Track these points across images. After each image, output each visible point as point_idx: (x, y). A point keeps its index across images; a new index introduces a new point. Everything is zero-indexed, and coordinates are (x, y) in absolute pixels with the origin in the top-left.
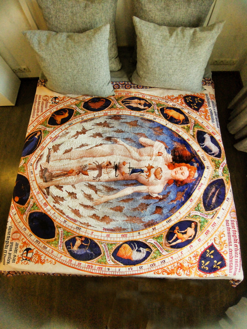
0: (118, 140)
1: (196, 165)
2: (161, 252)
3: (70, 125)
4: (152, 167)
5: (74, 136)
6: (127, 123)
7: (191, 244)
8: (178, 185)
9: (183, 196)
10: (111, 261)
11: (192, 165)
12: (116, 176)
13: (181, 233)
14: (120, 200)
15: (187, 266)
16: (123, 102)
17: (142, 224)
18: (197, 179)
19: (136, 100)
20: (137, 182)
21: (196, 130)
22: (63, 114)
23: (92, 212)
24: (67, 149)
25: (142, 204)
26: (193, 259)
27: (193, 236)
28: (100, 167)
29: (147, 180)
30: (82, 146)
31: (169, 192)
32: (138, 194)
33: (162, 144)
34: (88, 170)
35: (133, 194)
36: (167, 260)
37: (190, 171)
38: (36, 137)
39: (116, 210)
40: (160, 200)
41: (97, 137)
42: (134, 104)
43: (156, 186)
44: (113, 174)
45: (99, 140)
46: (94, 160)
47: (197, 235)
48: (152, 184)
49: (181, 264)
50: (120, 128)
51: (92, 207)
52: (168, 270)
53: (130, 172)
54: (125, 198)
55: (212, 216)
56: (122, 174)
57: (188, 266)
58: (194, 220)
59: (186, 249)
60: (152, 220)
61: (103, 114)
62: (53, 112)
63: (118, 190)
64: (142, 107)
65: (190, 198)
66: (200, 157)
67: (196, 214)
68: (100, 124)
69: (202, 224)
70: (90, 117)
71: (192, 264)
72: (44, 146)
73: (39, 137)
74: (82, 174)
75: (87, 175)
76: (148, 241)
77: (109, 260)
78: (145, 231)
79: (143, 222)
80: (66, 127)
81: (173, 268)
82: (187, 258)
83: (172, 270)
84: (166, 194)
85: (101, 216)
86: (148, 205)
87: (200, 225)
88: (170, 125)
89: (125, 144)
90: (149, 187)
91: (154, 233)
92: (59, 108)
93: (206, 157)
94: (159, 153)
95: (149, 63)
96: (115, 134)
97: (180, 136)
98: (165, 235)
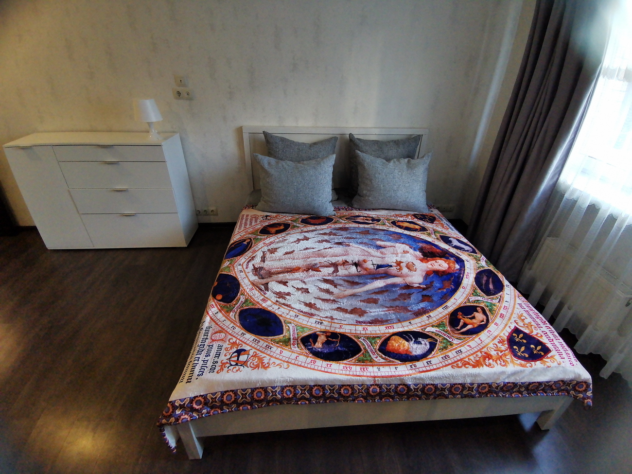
0: (350, 244)
1: (452, 259)
2: (450, 340)
3: (287, 234)
4: (401, 262)
5: (295, 242)
6: (356, 232)
7: (488, 329)
8: (440, 275)
9: (451, 284)
10: (379, 358)
11: (447, 258)
12: (359, 271)
13: (468, 318)
14: (370, 293)
15: (496, 354)
16: (346, 219)
17: (410, 313)
18: (460, 270)
19: (361, 218)
20: (387, 275)
21: (438, 235)
22: (277, 227)
23: (335, 306)
24: (288, 251)
25: (401, 295)
26: (499, 345)
27: (485, 321)
28: (335, 265)
29: (400, 272)
30: (307, 249)
31: (432, 282)
32: (394, 285)
33: (404, 245)
34: (319, 267)
35: (386, 286)
36: (463, 349)
37: (448, 264)
38: (245, 243)
39: (368, 303)
40: (424, 289)
41: (324, 242)
42: (359, 220)
43: (414, 277)
44: (353, 270)
45: (327, 245)
46: (325, 259)
47: (490, 319)
48: (407, 276)
49: (485, 353)
50: (349, 236)
51: (334, 301)
52: (471, 362)
53: (375, 268)
54: (377, 290)
55: (498, 300)
56: (366, 269)
57: (498, 354)
58: (477, 305)
59: (483, 335)
60: (422, 308)
61: (326, 227)
62: (264, 225)
63: (365, 284)
64: (371, 222)
65: (462, 286)
66: (454, 253)
67: (476, 299)
68: (325, 234)
69: (490, 308)
70: (311, 229)
71: (501, 352)
72: (257, 249)
73: (248, 243)
74: (312, 270)
75: (320, 271)
76: (426, 330)
77: (377, 357)
78: (417, 320)
79: (411, 311)
80: (283, 235)
81: (478, 359)
82: (491, 345)
83: (477, 361)
84: (429, 283)
85: (349, 309)
86: (410, 294)
87: (488, 309)
88: (406, 232)
89: (360, 247)
90: (405, 278)
91: (431, 321)
92: (272, 223)
93: (459, 253)
94: (404, 251)
95: (373, 181)
96: (345, 240)
97: (422, 239)
98: (447, 322)
